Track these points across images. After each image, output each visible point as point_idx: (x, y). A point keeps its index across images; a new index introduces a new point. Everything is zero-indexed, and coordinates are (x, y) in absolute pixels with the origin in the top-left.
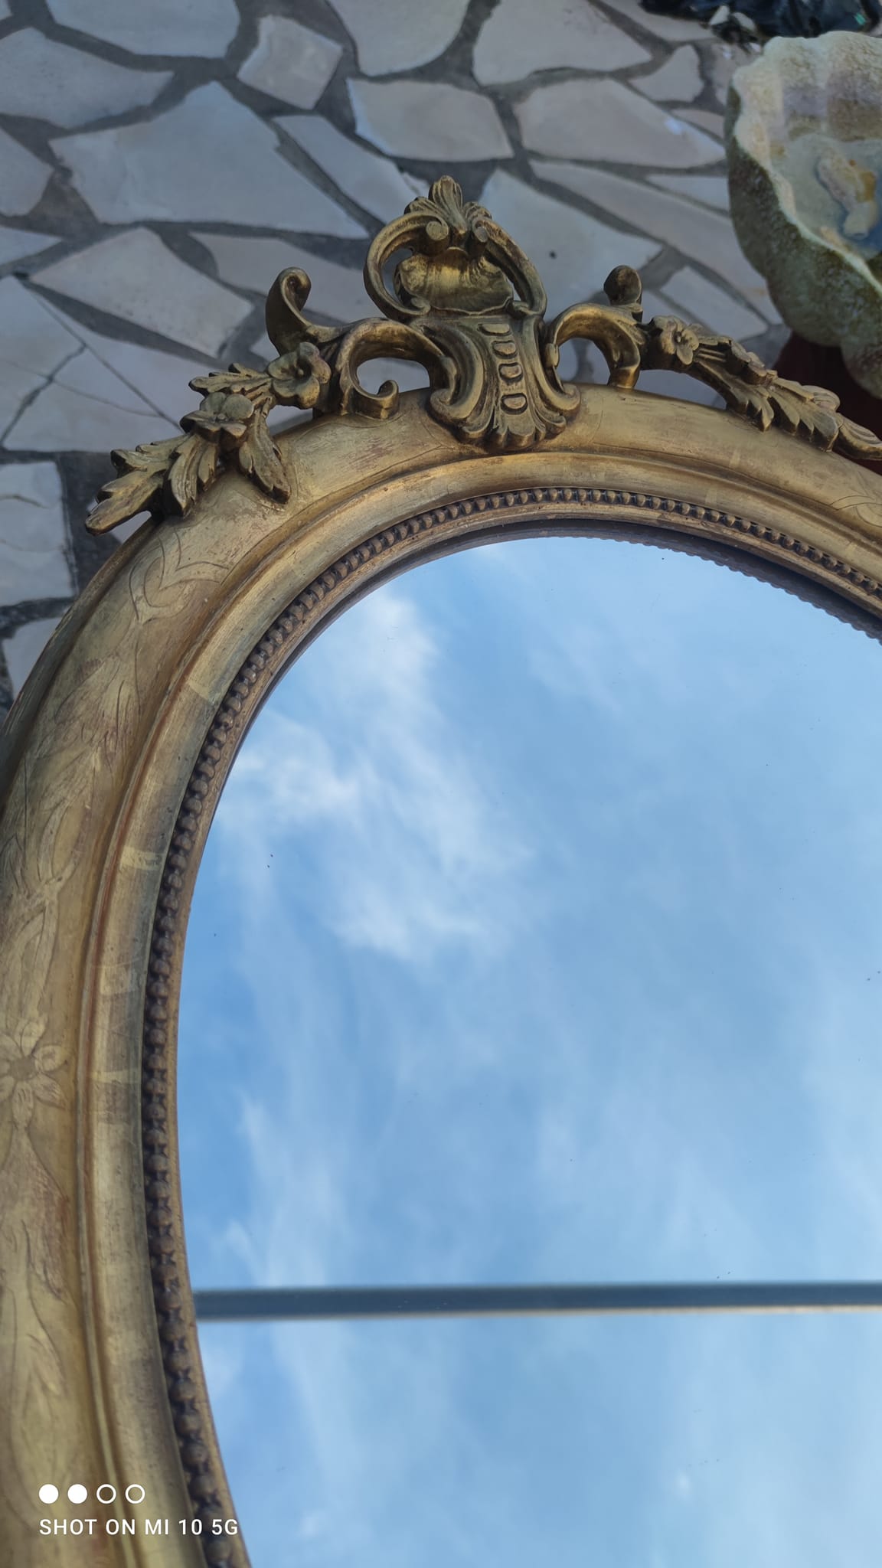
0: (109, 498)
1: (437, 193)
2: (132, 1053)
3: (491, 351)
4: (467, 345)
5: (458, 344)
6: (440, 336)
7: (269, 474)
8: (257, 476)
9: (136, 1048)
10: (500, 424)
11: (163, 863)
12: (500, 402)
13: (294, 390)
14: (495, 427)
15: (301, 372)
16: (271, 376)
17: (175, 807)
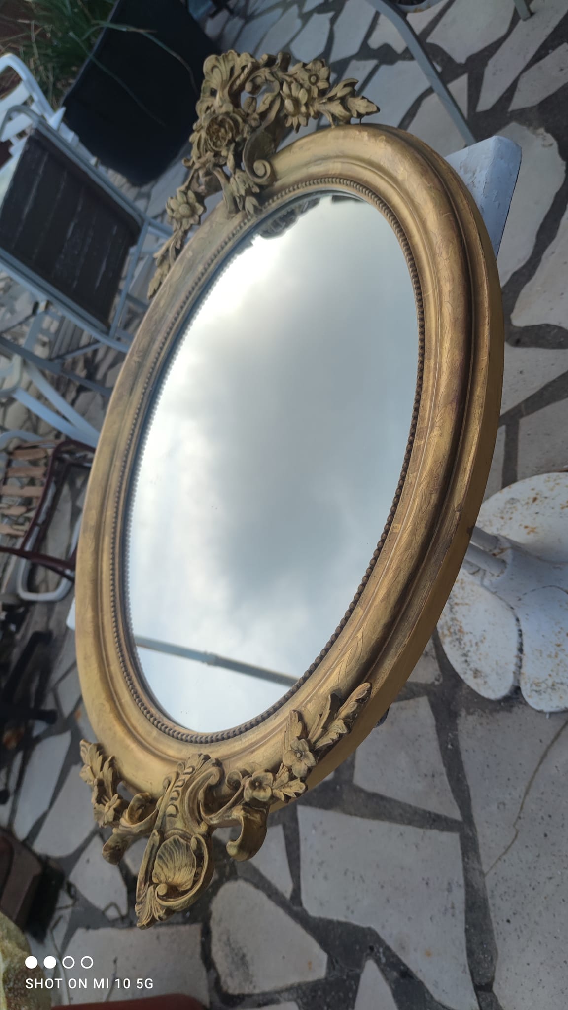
0: (357, 700)
1: (149, 918)
2: (415, 451)
3: (181, 795)
4: (187, 802)
5: (191, 806)
6: (196, 817)
7: (293, 718)
8: (298, 718)
9: (413, 453)
10: (200, 762)
11: (392, 527)
12: (194, 772)
13: (265, 775)
14: (203, 761)
15: (257, 784)
16: (272, 789)
17: (383, 552)
